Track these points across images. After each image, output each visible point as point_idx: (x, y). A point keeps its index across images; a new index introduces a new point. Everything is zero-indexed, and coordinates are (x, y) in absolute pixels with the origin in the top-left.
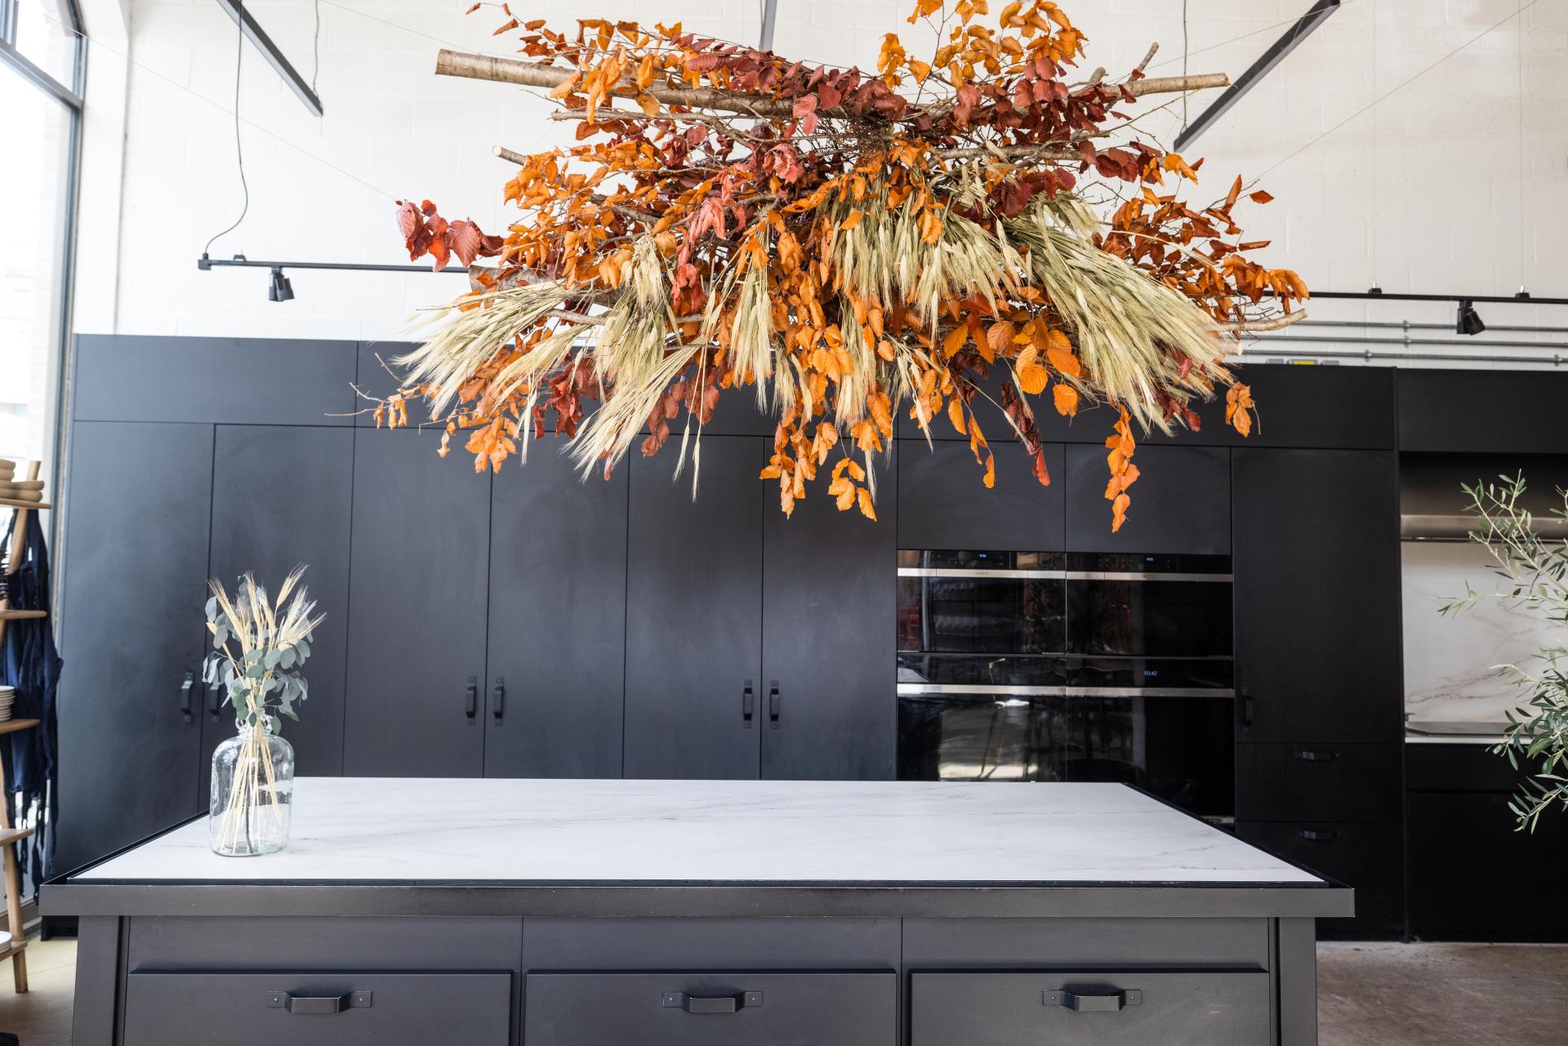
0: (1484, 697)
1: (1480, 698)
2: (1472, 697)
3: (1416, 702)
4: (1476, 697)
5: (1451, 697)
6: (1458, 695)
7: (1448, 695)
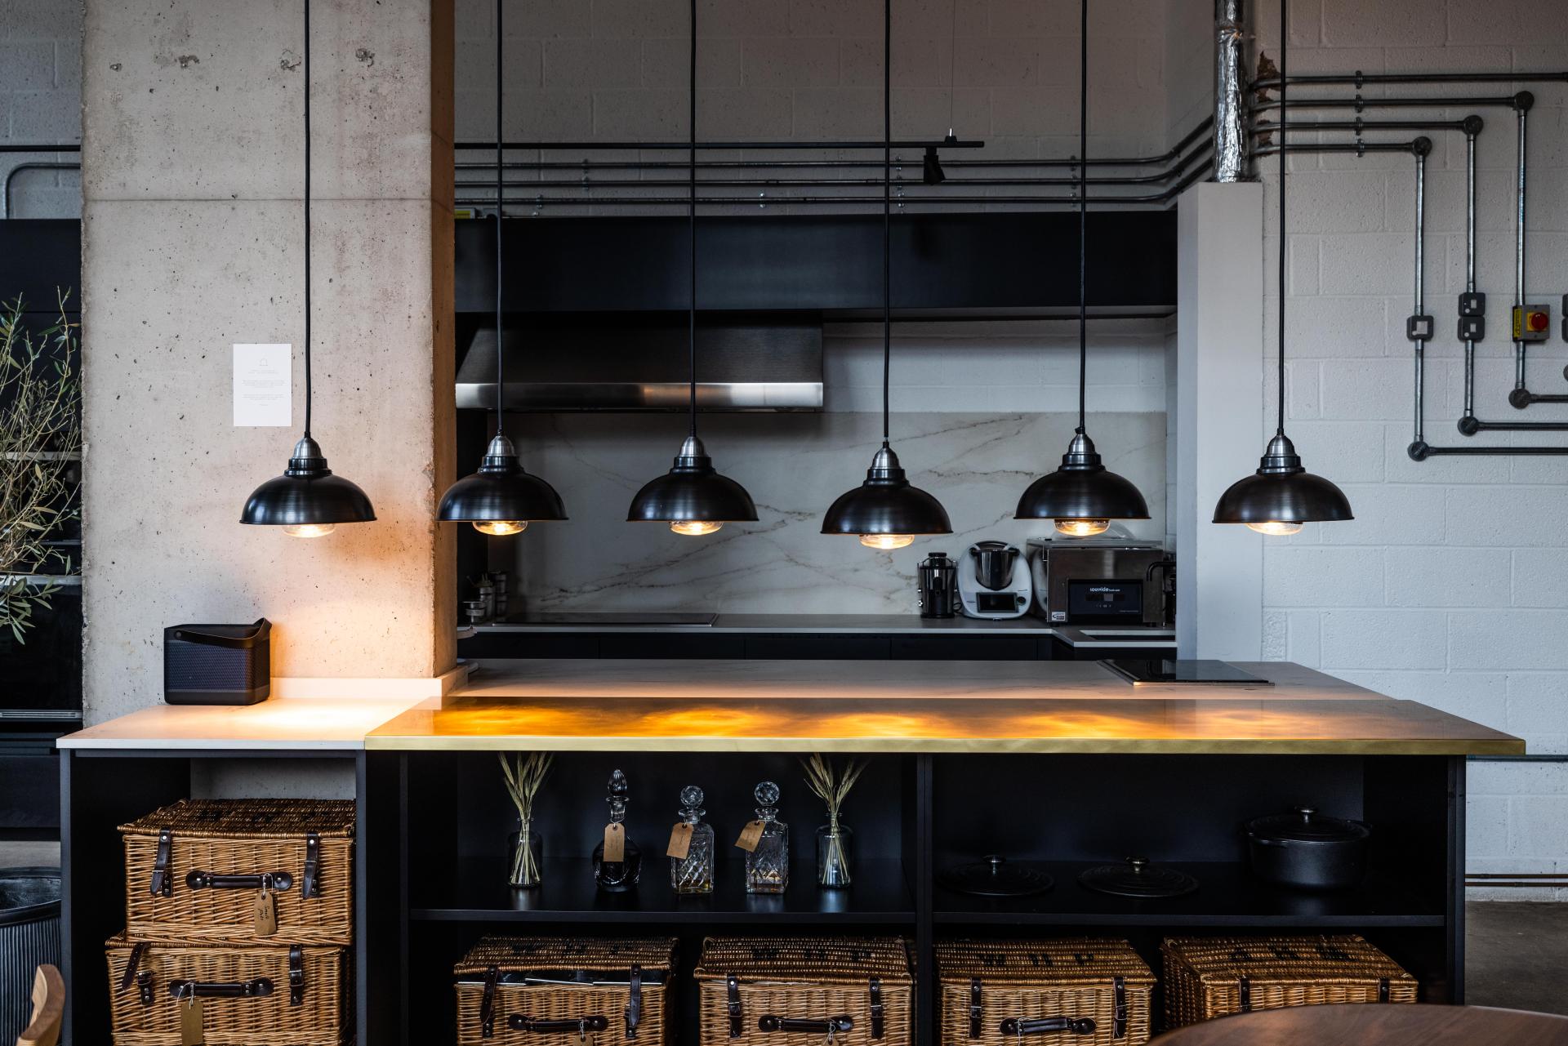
0: (666, 586)
1: (662, 586)
2: (653, 586)
3: (589, 592)
4: (657, 586)
5: (629, 587)
6: (637, 584)
7: (625, 584)
